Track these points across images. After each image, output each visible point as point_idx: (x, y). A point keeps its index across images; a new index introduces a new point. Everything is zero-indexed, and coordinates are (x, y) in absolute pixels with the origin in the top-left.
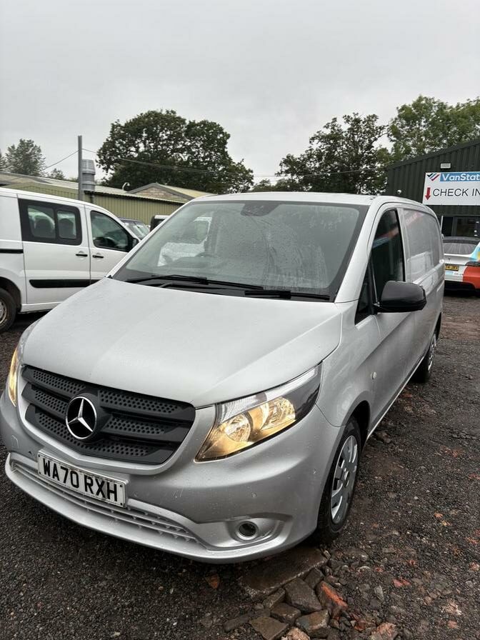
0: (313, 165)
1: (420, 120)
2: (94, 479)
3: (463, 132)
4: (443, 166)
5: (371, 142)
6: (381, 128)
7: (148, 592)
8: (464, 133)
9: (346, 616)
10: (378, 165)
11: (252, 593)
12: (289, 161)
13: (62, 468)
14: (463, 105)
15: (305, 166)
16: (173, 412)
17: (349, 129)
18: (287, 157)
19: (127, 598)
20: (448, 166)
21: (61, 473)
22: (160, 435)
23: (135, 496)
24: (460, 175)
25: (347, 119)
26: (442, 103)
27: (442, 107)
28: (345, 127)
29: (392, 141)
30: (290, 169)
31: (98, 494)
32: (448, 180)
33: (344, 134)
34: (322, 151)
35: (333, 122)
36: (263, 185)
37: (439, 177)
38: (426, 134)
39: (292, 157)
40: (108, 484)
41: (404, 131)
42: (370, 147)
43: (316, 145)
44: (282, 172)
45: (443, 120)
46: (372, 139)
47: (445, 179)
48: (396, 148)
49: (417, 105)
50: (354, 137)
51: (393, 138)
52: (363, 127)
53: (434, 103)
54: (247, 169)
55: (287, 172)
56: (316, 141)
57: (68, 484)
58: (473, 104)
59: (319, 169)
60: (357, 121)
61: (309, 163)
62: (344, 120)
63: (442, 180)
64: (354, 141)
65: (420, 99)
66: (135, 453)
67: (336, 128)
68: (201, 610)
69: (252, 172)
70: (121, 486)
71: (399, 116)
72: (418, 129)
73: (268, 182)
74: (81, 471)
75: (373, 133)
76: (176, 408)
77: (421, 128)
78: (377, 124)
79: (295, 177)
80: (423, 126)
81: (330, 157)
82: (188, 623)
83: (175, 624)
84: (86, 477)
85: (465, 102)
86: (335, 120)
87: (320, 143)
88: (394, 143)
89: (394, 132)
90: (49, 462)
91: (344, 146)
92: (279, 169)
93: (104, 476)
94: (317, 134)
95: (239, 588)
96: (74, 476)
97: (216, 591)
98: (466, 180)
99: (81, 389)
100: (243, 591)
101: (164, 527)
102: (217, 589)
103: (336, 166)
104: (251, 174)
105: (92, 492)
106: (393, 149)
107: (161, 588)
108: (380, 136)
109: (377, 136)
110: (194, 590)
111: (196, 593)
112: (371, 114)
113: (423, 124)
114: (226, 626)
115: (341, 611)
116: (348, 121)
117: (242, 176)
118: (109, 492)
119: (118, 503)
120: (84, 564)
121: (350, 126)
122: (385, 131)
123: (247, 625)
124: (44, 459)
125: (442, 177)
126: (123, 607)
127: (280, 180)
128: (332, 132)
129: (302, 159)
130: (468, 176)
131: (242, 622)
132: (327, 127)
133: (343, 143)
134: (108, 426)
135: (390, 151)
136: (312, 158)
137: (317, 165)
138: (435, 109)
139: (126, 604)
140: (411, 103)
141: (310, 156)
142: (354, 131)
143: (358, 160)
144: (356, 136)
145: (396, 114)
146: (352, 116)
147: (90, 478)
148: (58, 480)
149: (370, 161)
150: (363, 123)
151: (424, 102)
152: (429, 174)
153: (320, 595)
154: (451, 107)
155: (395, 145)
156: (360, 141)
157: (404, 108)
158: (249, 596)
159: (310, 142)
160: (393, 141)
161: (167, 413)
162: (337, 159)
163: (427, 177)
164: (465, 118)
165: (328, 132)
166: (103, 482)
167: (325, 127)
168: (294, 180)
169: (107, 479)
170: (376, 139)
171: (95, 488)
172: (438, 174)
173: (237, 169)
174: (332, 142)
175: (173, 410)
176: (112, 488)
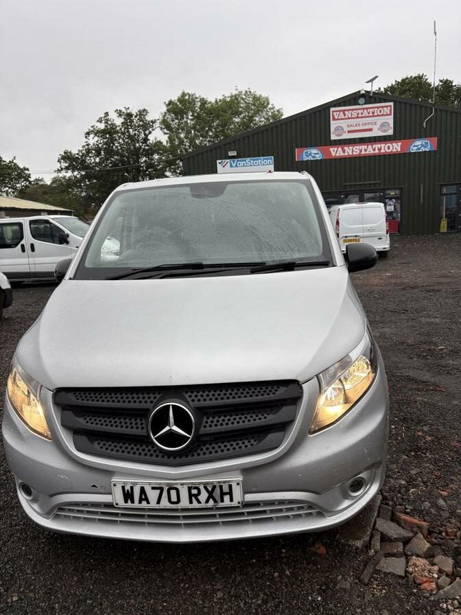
0: (93, 161)
1: (187, 114)
2: (202, 487)
3: (224, 124)
4: (231, 154)
5: (146, 136)
6: (153, 122)
7: (268, 583)
8: (226, 125)
9: (435, 533)
10: (156, 157)
11: (359, 544)
12: (67, 157)
13: (153, 488)
14: (220, 101)
15: (85, 162)
16: (277, 393)
17: (122, 123)
18: (65, 153)
19: (256, 596)
20: (235, 153)
21: (153, 495)
22: (271, 418)
23: (254, 489)
24: (245, 161)
25: (120, 113)
26: (203, 99)
27: (204, 102)
28: (119, 121)
29: (165, 133)
30: (69, 166)
31: (207, 501)
32: (236, 166)
33: (118, 128)
34: (100, 145)
35: (105, 116)
36: (37, 184)
37: (229, 164)
38: (194, 128)
39: (70, 153)
40: (221, 487)
41: (174, 124)
42: (146, 140)
43: (93, 140)
44: (62, 169)
45: (206, 113)
46: (147, 132)
47: (234, 166)
48: (171, 139)
49: (182, 99)
50: (128, 131)
51: (165, 131)
52: (136, 121)
53: (196, 98)
54: (22, 167)
55: (67, 168)
56: (92, 136)
57: (165, 503)
58: (228, 99)
59: (100, 163)
60: (129, 115)
61: (88, 158)
62: (117, 115)
63: (231, 166)
64: (129, 135)
65: (184, 95)
66: (243, 446)
67: (109, 122)
68: (330, 577)
69: (28, 170)
70: (238, 484)
71: (168, 110)
72: (186, 122)
73: (42, 180)
74: (182, 484)
75: (147, 126)
76: (278, 388)
77: (189, 122)
78: (149, 118)
79: (76, 173)
80: (189, 119)
81: (110, 152)
82: (330, 592)
83: (319, 599)
84: (190, 489)
85: (221, 98)
86: (107, 114)
87: (96, 138)
88: (168, 135)
89: (166, 125)
90: (132, 488)
91: (121, 141)
92: (58, 166)
93: (214, 480)
94: (92, 129)
95: (344, 545)
96: (173, 493)
97: (327, 556)
98: (251, 165)
99: (158, 396)
100: (349, 546)
101: (292, 509)
102: (327, 553)
103: (117, 160)
104: (26, 172)
105: (199, 502)
106: (167, 142)
107: (276, 574)
108: (153, 130)
109: (150, 130)
110: (308, 564)
111: (312, 565)
112: (142, 109)
113: (190, 117)
114: (363, 580)
115: (428, 530)
116: (120, 115)
117: (16, 175)
118: (222, 494)
119: (235, 503)
120: (182, 585)
121: (123, 121)
122: (157, 124)
123: (378, 572)
124: (123, 488)
125: (231, 163)
126: (260, 606)
127: (55, 178)
128: (106, 126)
129: (81, 154)
130: (252, 161)
131: (371, 571)
132: (100, 121)
133: (120, 137)
134: (205, 427)
135: (165, 143)
136: (91, 153)
137: (97, 160)
138: (198, 104)
139: (260, 602)
140: (176, 98)
141: (88, 151)
142: (128, 126)
143: (137, 153)
144: (131, 130)
145: (164, 109)
146: (124, 110)
147: (195, 488)
148: (148, 503)
149: (149, 153)
150: (136, 117)
151: (187, 97)
152: (220, 161)
153: (403, 525)
154: (210, 103)
155: (169, 138)
156: (135, 134)
157: (171, 103)
158: (357, 548)
159: (86, 137)
160: (167, 134)
161: (271, 395)
162: (117, 153)
163: (218, 164)
164: (225, 111)
165: (102, 126)
166: (214, 487)
167: (98, 121)
168: (75, 177)
169: (219, 482)
170: (150, 133)
171: (204, 496)
172: (227, 161)
173: (10, 168)
174: (108, 136)
175: (276, 390)
176: (226, 489)
